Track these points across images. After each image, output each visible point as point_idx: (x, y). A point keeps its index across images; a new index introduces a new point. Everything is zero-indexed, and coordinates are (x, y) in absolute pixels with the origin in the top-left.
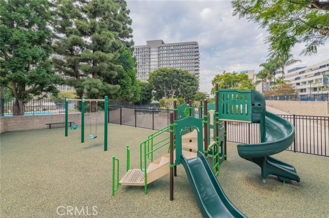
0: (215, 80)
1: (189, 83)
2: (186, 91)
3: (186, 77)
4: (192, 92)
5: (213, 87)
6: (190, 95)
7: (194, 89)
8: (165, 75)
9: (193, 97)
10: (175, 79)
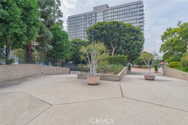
0: (166, 35)
1: (133, 37)
2: (129, 46)
3: (129, 30)
4: (136, 48)
5: (163, 43)
6: (134, 53)
7: (139, 44)
8: (103, 29)
9: (137, 54)
10: (115, 33)
